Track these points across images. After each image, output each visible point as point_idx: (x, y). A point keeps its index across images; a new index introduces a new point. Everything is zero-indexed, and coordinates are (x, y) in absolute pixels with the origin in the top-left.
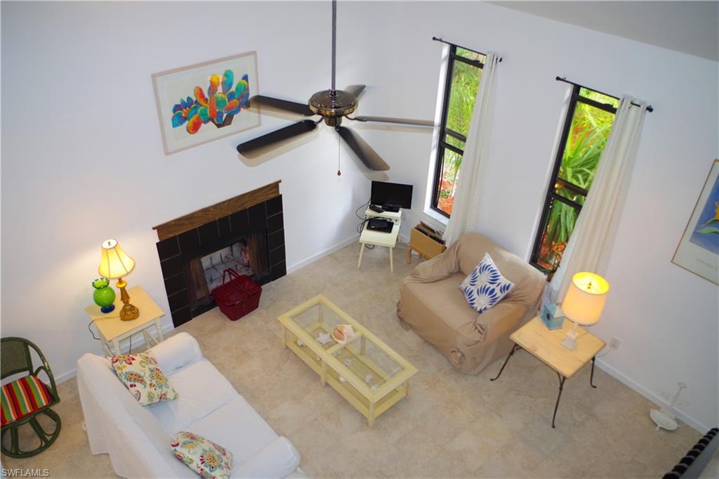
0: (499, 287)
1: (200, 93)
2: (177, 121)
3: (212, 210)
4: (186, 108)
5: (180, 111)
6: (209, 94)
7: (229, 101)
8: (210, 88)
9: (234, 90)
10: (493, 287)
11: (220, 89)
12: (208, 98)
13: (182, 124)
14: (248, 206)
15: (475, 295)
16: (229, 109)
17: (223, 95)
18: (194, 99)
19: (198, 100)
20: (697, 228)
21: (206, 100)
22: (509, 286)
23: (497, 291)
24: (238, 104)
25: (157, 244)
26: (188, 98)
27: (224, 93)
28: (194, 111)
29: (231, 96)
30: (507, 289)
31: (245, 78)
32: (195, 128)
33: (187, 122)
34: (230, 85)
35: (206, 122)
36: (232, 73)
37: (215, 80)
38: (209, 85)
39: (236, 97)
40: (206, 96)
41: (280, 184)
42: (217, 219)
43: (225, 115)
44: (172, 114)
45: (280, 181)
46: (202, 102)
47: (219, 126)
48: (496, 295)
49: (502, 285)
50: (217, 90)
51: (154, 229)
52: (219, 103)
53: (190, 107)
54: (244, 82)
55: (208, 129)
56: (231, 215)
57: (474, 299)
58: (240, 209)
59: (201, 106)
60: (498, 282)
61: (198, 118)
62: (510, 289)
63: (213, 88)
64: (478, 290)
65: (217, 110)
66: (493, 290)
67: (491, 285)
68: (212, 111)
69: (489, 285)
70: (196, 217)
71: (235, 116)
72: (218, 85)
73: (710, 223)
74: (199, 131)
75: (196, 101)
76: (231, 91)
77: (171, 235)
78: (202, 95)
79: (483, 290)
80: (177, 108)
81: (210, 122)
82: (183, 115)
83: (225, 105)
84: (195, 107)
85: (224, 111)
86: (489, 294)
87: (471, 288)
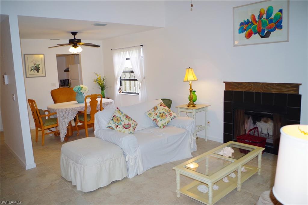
1: (253, 17)
2: (241, 31)
3: (252, 84)
4: (246, 25)
5: (242, 26)
6: (258, 18)
7: (269, 24)
8: (259, 16)
9: (273, 18)
11: (265, 17)
12: (258, 21)
13: (243, 32)
14: (275, 91)
16: (268, 28)
17: (266, 20)
18: (250, 20)
19: (252, 21)
21: (256, 22)
24: (275, 26)
25: (224, 91)
26: (248, 20)
27: (267, 19)
28: (249, 27)
29: (271, 21)
31: (281, 11)
32: (249, 36)
33: (245, 32)
34: (271, 15)
35: (255, 34)
36: (272, 8)
37: (262, 11)
38: (259, 13)
39: (274, 22)
40: (257, 19)
41: (300, 86)
42: (254, 91)
43: (266, 31)
44: (239, 27)
45: (301, 84)
46: (254, 23)
47: (262, 37)
50: (263, 17)
51: (224, 82)
52: (264, 24)
53: (248, 25)
54: (279, 13)
55: (256, 37)
56: (263, 93)
58: (268, 91)
59: (254, 24)
61: (251, 31)
63: (260, 16)
65: (262, 28)
68: (259, 28)
70: (243, 85)
71: (272, 33)
72: (264, 14)
74: (251, 38)
75: (251, 22)
76: (271, 18)
77: (230, 89)
78: (255, 19)
80: (242, 24)
81: (257, 34)
82: (244, 28)
83: (267, 25)
84: (250, 25)
85: (265, 29)
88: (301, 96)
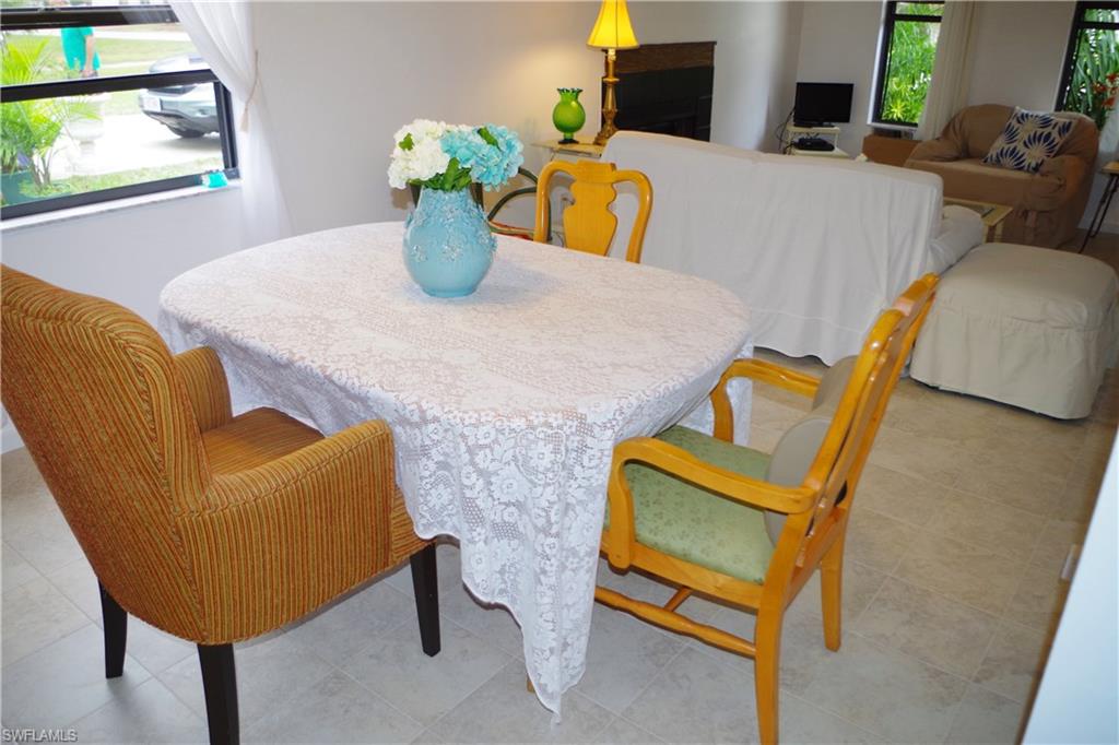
0: (1057, 129)
3: (657, 50)
10: (1046, 131)
14: (688, 64)
15: (1021, 148)
22: (1070, 123)
23: (1055, 134)
30: (1068, 131)
41: (715, 47)
45: (714, 43)
48: (1053, 141)
49: (1060, 125)
56: (670, 70)
57: (1022, 156)
60: (1053, 123)
62: (1071, 130)
64: (1025, 143)
66: (1049, 134)
67: (1041, 130)
69: (1039, 132)
79: (1035, 139)
86: (1045, 142)
87: (1012, 146)
88: (714, 67)
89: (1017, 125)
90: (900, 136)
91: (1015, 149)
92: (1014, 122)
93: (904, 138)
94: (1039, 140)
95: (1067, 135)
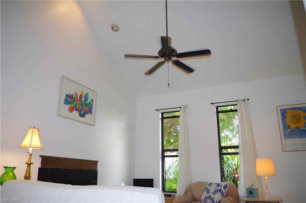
0: (223, 187)
1: (76, 95)
2: (66, 102)
3: (69, 160)
4: (70, 98)
5: (67, 98)
6: (79, 98)
8: (80, 96)
9: (88, 103)
10: (219, 188)
11: (83, 99)
13: (67, 105)
14: (84, 168)
15: (212, 195)
16: (85, 110)
17: (84, 102)
18: (74, 96)
19: (75, 98)
20: (284, 132)
21: (78, 100)
22: (227, 185)
23: (222, 189)
24: (88, 110)
25: (39, 168)
26: (72, 94)
28: (73, 102)
29: (86, 104)
30: (227, 187)
31: (92, 100)
32: (71, 110)
33: (69, 105)
34: (87, 100)
35: (76, 110)
36: (88, 95)
37: (82, 94)
38: (80, 94)
39: (88, 106)
40: (78, 98)
41: (98, 163)
42: (70, 168)
43: (83, 112)
44: (65, 97)
46: (76, 100)
47: (80, 116)
48: (222, 192)
49: (224, 185)
51: (41, 156)
52: (82, 105)
54: (91, 101)
55: (76, 113)
56: (76, 169)
57: (213, 198)
58: (80, 168)
59: (76, 101)
60: (221, 185)
61: (73, 106)
63: (81, 97)
64: (213, 193)
65: (81, 108)
66: (221, 189)
67: (218, 188)
68: (79, 107)
69: (217, 188)
71: (86, 115)
72: (83, 97)
73: (287, 128)
74: (72, 112)
75: (74, 98)
76: (87, 102)
78: (77, 97)
79: (215, 192)
80: (67, 96)
81: (77, 111)
82: (69, 101)
83: (84, 107)
84: (73, 100)
85: (83, 110)
86: (220, 192)
87: (209, 195)
88: (97, 171)
89: (209, 187)
90: (171, 196)
91: (210, 196)
92: (208, 186)
93: (172, 197)
94: (218, 192)
95: (227, 189)
